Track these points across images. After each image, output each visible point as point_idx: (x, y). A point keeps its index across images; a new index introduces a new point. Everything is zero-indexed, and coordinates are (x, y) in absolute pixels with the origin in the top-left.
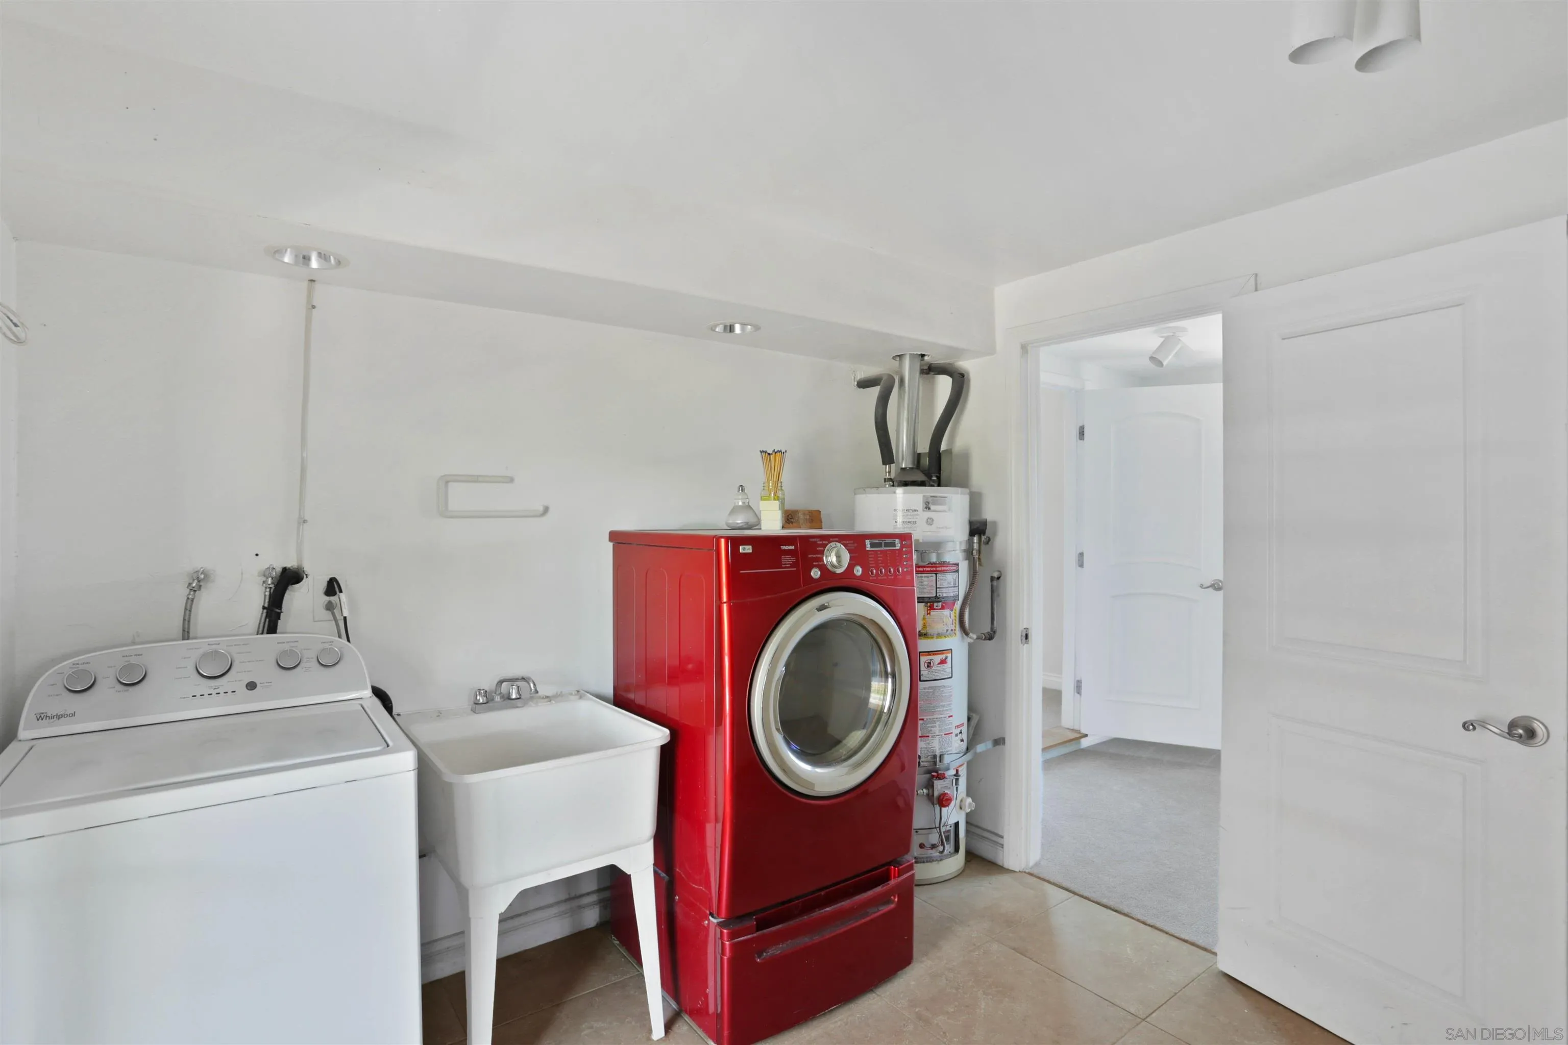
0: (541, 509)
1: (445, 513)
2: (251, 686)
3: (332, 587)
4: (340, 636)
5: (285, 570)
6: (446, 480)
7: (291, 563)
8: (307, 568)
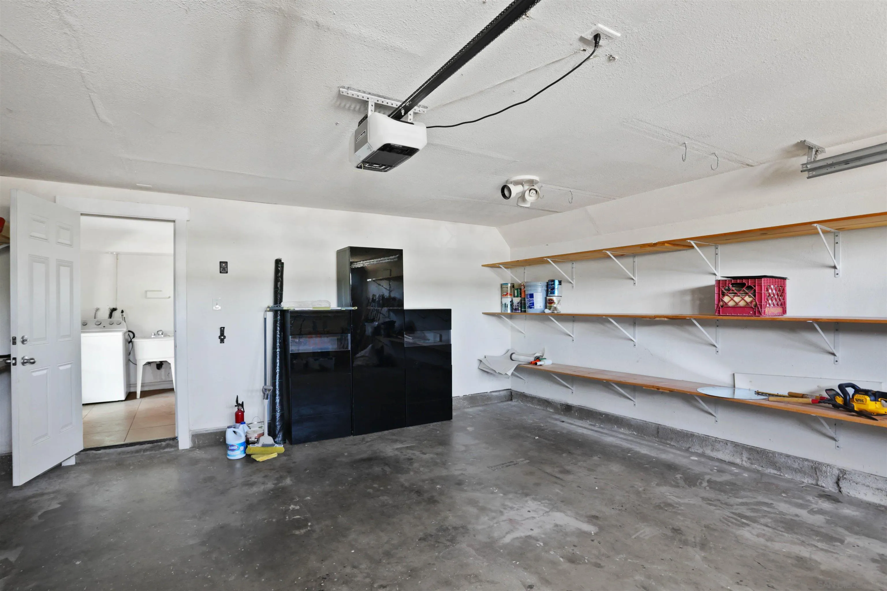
0: (168, 297)
1: (146, 297)
2: (104, 327)
3: (122, 312)
4: (123, 320)
5: (113, 308)
6: (146, 292)
7: (114, 307)
8: (118, 308)
